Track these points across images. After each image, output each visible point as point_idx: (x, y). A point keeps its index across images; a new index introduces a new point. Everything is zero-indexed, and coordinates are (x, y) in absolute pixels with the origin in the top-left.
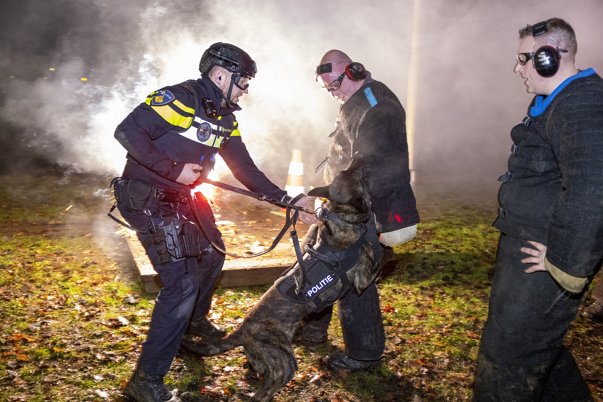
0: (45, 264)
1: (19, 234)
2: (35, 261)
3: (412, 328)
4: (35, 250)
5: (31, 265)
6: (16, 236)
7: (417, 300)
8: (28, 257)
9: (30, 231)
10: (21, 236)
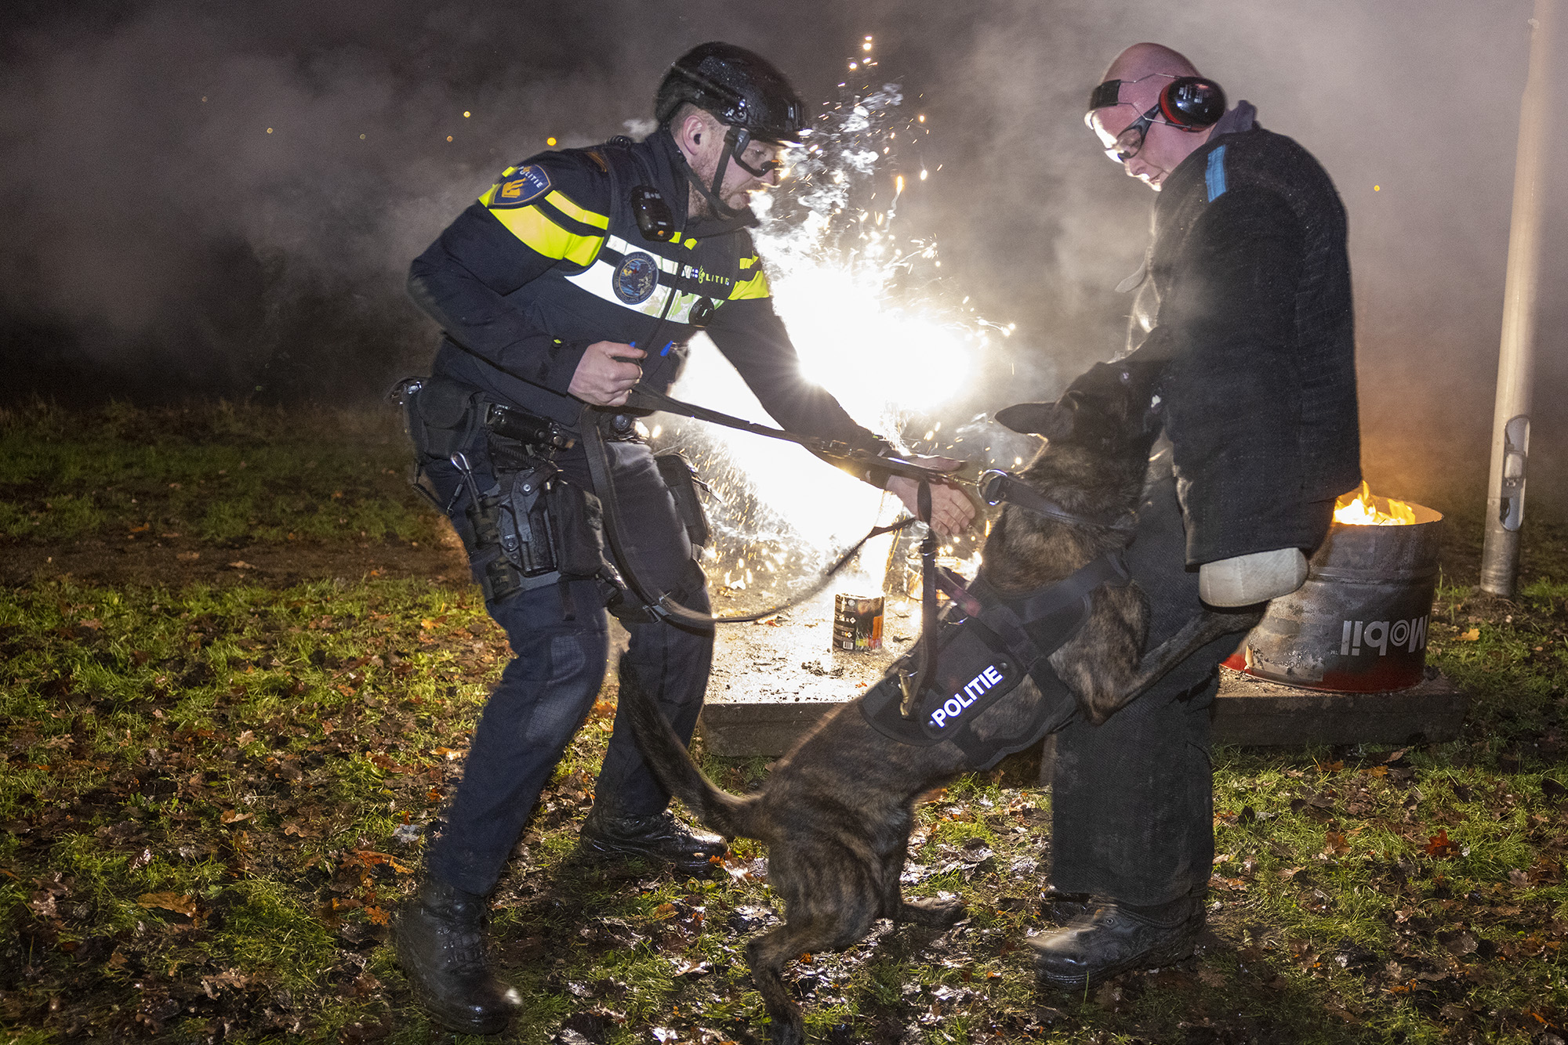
0: (444, 659)
1: (374, 573)
2: (418, 651)
3: (1517, 911)
4: (417, 618)
5: (407, 661)
6: (369, 579)
7: (1532, 823)
8: (397, 637)
9: (404, 565)
10: (382, 577)
